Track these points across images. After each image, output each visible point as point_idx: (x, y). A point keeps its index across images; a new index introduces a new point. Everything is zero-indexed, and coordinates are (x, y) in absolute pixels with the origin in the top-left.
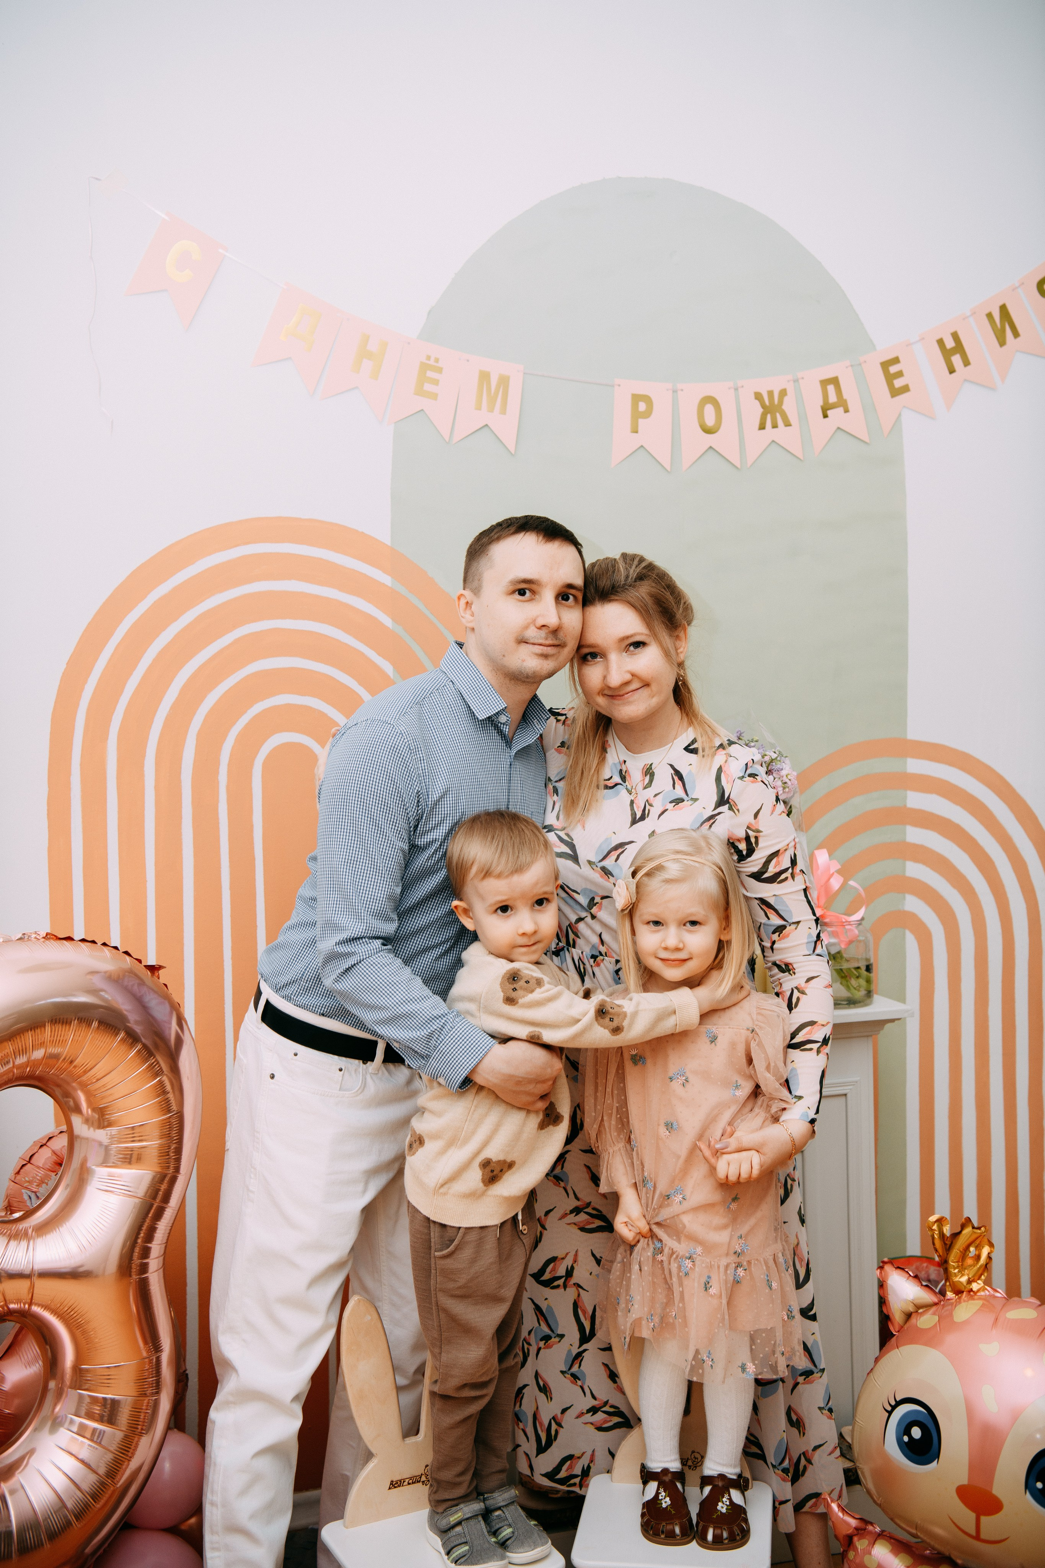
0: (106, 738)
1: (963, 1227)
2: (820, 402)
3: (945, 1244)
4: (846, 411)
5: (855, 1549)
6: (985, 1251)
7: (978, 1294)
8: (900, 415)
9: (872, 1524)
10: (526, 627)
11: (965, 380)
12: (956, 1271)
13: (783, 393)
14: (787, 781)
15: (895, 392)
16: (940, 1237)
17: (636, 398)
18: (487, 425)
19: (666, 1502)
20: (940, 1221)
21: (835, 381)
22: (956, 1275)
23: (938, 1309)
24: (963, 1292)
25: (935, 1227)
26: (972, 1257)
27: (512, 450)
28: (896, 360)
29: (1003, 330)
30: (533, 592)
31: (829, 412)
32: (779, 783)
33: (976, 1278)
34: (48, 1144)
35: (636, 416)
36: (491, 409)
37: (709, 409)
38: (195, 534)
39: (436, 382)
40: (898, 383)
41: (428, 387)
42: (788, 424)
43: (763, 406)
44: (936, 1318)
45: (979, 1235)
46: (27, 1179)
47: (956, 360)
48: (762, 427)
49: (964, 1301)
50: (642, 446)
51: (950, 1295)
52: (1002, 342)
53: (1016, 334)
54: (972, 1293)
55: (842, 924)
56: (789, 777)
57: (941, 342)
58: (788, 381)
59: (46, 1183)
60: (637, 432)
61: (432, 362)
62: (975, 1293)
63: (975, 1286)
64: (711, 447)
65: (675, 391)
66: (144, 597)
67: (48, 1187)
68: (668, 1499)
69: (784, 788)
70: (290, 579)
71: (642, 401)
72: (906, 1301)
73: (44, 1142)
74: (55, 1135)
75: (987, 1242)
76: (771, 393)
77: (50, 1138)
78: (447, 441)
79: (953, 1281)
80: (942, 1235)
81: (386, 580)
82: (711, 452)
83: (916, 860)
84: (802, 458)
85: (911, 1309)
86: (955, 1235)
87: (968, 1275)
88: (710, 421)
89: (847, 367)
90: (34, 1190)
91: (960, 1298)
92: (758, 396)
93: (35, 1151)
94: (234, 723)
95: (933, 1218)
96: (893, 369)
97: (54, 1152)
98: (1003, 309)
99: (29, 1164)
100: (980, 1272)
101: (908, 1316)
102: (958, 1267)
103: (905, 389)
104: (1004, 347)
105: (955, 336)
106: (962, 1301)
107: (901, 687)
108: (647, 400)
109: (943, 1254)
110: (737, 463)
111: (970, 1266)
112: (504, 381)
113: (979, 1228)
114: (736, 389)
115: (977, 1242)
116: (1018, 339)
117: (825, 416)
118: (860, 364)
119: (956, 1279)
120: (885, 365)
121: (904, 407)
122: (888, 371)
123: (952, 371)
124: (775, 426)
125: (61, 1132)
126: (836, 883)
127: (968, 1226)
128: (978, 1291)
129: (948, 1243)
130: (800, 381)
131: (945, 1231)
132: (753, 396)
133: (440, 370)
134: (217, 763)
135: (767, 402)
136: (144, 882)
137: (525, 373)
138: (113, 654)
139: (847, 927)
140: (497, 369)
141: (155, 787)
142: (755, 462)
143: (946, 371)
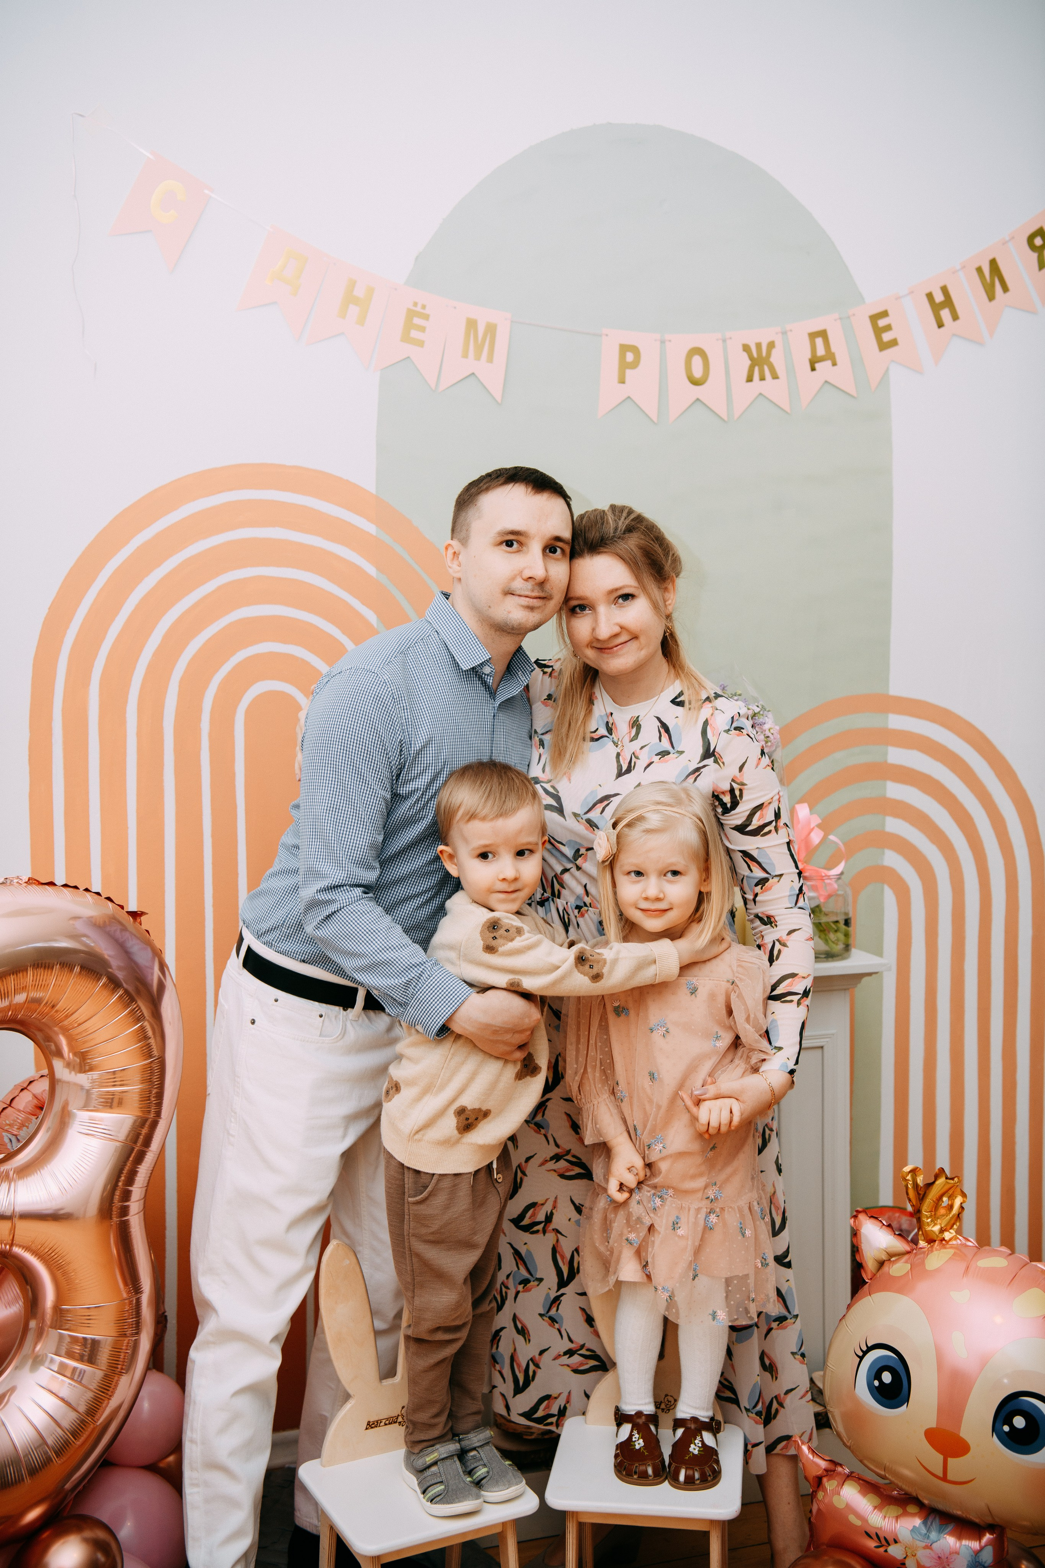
0: (88, 684)
1: (937, 1177)
2: (808, 355)
3: (919, 1194)
4: (834, 364)
5: (825, 1490)
6: (958, 1201)
7: (950, 1243)
8: (887, 369)
9: (841, 1465)
10: (513, 579)
11: (954, 335)
12: (929, 1220)
13: (771, 345)
14: (770, 735)
15: (883, 346)
16: (913, 1187)
17: (624, 349)
18: (473, 374)
19: (639, 1444)
20: (914, 1171)
21: (823, 334)
22: (928, 1225)
23: (910, 1257)
24: (935, 1241)
25: (909, 1177)
26: (945, 1207)
27: (499, 399)
28: (885, 314)
29: (993, 285)
30: (520, 543)
31: (817, 366)
32: (762, 737)
33: (948, 1228)
34: (28, 1088)
35: (624, 366)
36: (478, 358)
37: (697, 361)
38: (179, 479)
39: (423, 329)
40: (886, 337)
41: (414, 334)
42: (775, 377)
43: (751, 358)
44: (909, 1266)
45: (952, 1185)
46: (8, 1122)
47: (945, 314)
48: (750, 379)
49: (937, 1250)
50: (629, 397)
51: (922, 1243)
52: (991, 297)
53: (1005, 289)
54: (944, 1242)
55: (822, 879)
56: (772, 731)
57: (930, 296)
58: (777, 333)
59: (26, 1126)
60: (623, 382)
61: (419, 309)
62: (947, 1242)
63: (947, 1235)
64: (698, 399)
65: (663, 342)
66: (127, 542)
67: (28, 1130)
68: (641, 1441)
69: (766, 742)
70: (274, 526)
71: (630, 351)
72: (879, 1249)
73: (25, 1086)
74: (36, 1079)
75: (960, 1193)
76: (759, 346)
77: (31, 1082)
78: (434, 389)
79: (926, 1231)
80: (916, 1185)
81: (371, 528)
82: (698, 404)
83: (896, 815)
84: (789, 411)
85: (884, 1257)
86: (929, 1185)
87: (940, 1224)
88: (698, 373)
89: (835, 320)
90: (15, 1133)
91: (932, 1247)
92: (746, 348)
93: (16, 1094)
94: (217, 671)
95: (907, 1169)
96: (882, 323)
97: (35, 1096)
98: (993, 263)
99: (10, 1108)
100: (952, 1222)
101: (881, 1264)
102: (931, 1216)
103: (894, 343)
104: (993, 302)
105: (945, 290)
106: (934, 1249)
107: (884, 642)
108: (635, 350)
109: (917, 1203)
110: (724, 416)
111: (943, 1215)
112: (491, 329)
113: (952, 1179)
114: (724, 341)
115: (950, 1192)
116: (1008, 294)
117: (813, 369)
118: (849, 317)
119: (929, 1228)
120: (874, 319)
121: (892, 361)
122: (877, 324)
123: (940, 325)
124: (762, 378)
125: (42, 1076)
126: (816, 837)
127: (942, 1177)
128: (950, 1240)
129: (922, 1193)
130: (789, 334)
131: (919, 1181)
132: (741, 348)
133: (427, 317)
134: (200, 710)
135: (755, 355)
136: (126, 828)
137: (512, 322)
138: (95, 600)
139: (827, 881)
140: (484, 316)
141: (137, 734)
142: (742, 415)
143: (935, 325)
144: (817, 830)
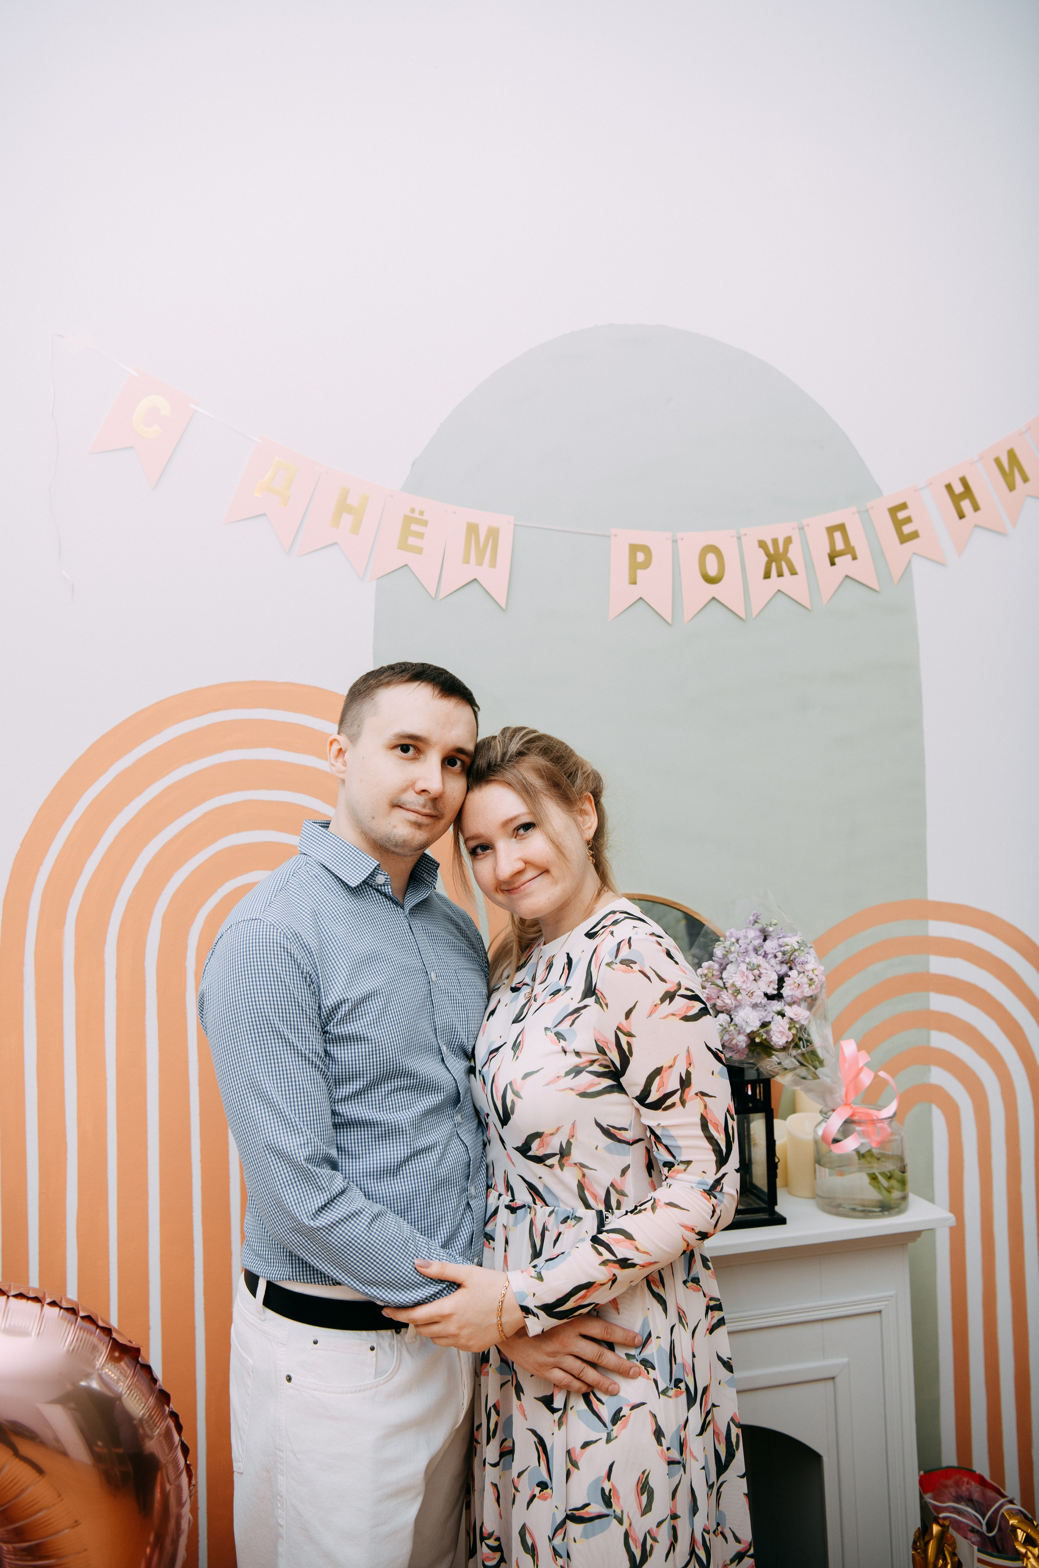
0: (63, 924)
2: (828, 550)
4: (854, 558)
8: (910, 562)
10: (404, 790)
11: (976, 526)
13: (788, 541)
15: (904, 539)
17: (634, 549)
18: (475, 579)
21: (842, 528)
27: (503, 604)
28: (903, 506)
29: (1012, 475)
30: (418, 750)
31: (837, 560)
32: (805, 980)
35: (634, 566)
36: (480, 563)
37: (711, 559)
38: (161, 701)
39: (421, 536)
40: (907, 529)
41: (412, 541)
42: (793, 572)
43: (768, 554)
47: (966, 505)
48: (767, 576)
50: (641, 598)
52: (1011, 487)
53: (1026, 480)
55: (873, 1122)
57: (949, 487)
58: (793, 529)
60: (635, 583)
61: (416, 515)
64: (714, 598)
65: (675, 541)
66: (106, 770)
69: (810, 985)
70: (264, 746)
71: (640, 551)
76: (775, 541)
78: (433, 596)
82: (714, 603)
83: (937, 1029)
84: (809, 607)
88: (712, 571)
89: (853, 514)
92: (762, 544)
94: (203, 903)
96: (901, 515)
98: (1013, 451)
103: (915, 535)
104: (1014, 492)
105: (965, 481)
107: (920, 845)
108: (646, 550)
110: (743, 616)
112: (493, 534)
114: (739, 538)
116: (1027, 486)
117: (833, 564)
118: (867, 511)
120: (893, 511)
121: (914, 553)
122: (896, 517)
123: (961, 516)
124: (780, 575)
126: (866, 1078)
130: (806, 528)
132: (757, 545)
133: (425, 523)
134: (185, 947)
135: (772, 551)
136: (104, 1080)
137: (515, 525)
138: (71, 833)
139: (879, 1125)
140: (485, 520)
141: (116, 976)
142: (760, 613)
143: (955, 516)
144: (866, 1070)
